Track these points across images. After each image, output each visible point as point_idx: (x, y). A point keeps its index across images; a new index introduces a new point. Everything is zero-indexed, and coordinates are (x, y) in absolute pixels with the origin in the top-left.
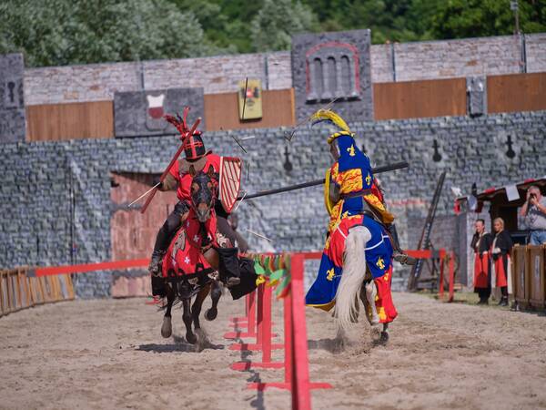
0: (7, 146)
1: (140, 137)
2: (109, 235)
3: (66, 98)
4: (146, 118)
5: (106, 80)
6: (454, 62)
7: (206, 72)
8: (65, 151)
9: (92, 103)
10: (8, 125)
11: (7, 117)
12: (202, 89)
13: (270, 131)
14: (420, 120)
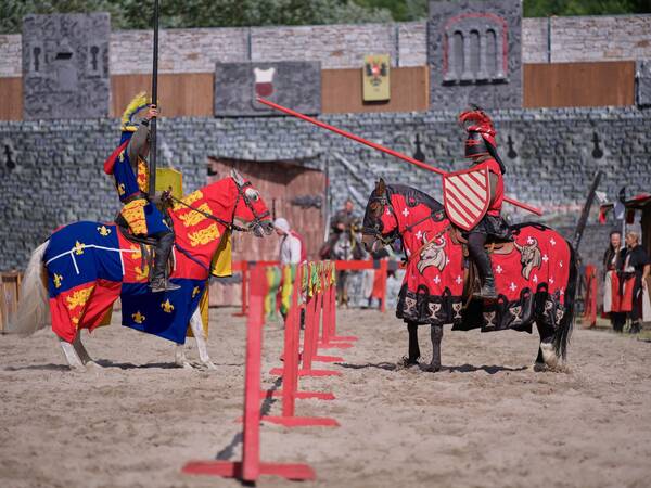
0: (87, 122)
1: (243, 117)
4: (252, 95)
5: (207, 48)
6: (621, 42)
7: (326, 43)
9: (189, 75)
10: (89, 97)
11: (88, 87)
12: (320, 63)
13: (398, 116)
14: (578, 110)
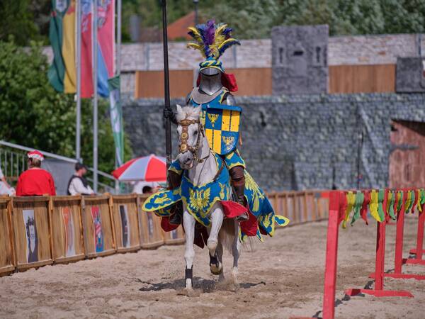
0: (313, 96)
1: (415, 93)
2: (388, 168)
3: (360, 60)
4: (421, 78)
8: (357, 102)
10: (314, 80)
11: (314, 74)
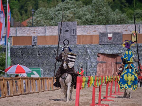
1: (105, 44)
2: (96, 69)
3: (87, 33)
4: (107, 40)
5: (98, 29)
7: (124, 28)
8: (86, 47)
9: (94, 35)
11: (72, 38)
12: (122, 33)
